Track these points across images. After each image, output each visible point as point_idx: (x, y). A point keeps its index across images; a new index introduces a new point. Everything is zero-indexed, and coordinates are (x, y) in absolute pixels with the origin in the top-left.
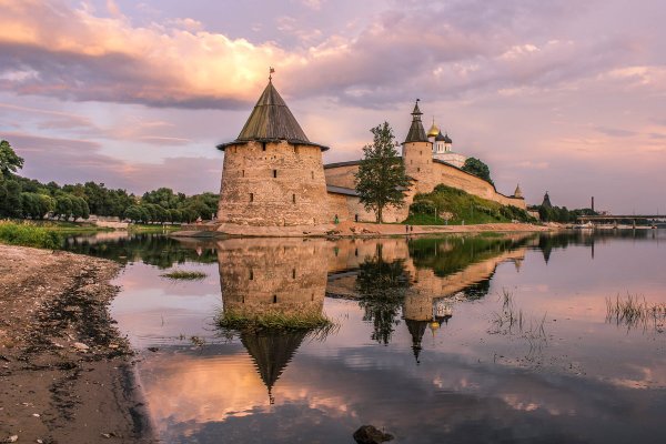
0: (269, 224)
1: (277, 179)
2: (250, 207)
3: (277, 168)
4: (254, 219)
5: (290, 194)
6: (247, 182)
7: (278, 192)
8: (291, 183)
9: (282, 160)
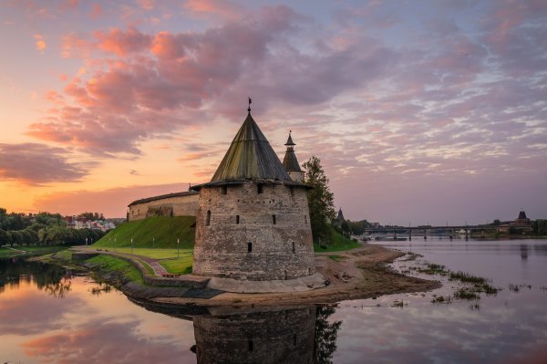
0: (271, 279)
1: (276, 226)
2: (249, 258)
3: (276, 213)
4: (253, 273)
5: (290, 242)
6: (245, 229)
7: (279, 240)
8: (290, 229)
9: (280, 203)
